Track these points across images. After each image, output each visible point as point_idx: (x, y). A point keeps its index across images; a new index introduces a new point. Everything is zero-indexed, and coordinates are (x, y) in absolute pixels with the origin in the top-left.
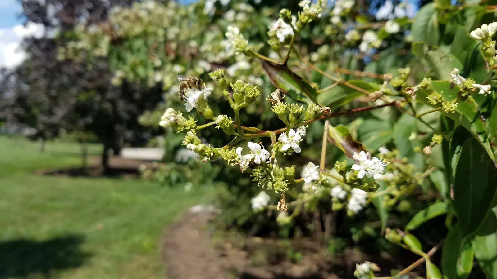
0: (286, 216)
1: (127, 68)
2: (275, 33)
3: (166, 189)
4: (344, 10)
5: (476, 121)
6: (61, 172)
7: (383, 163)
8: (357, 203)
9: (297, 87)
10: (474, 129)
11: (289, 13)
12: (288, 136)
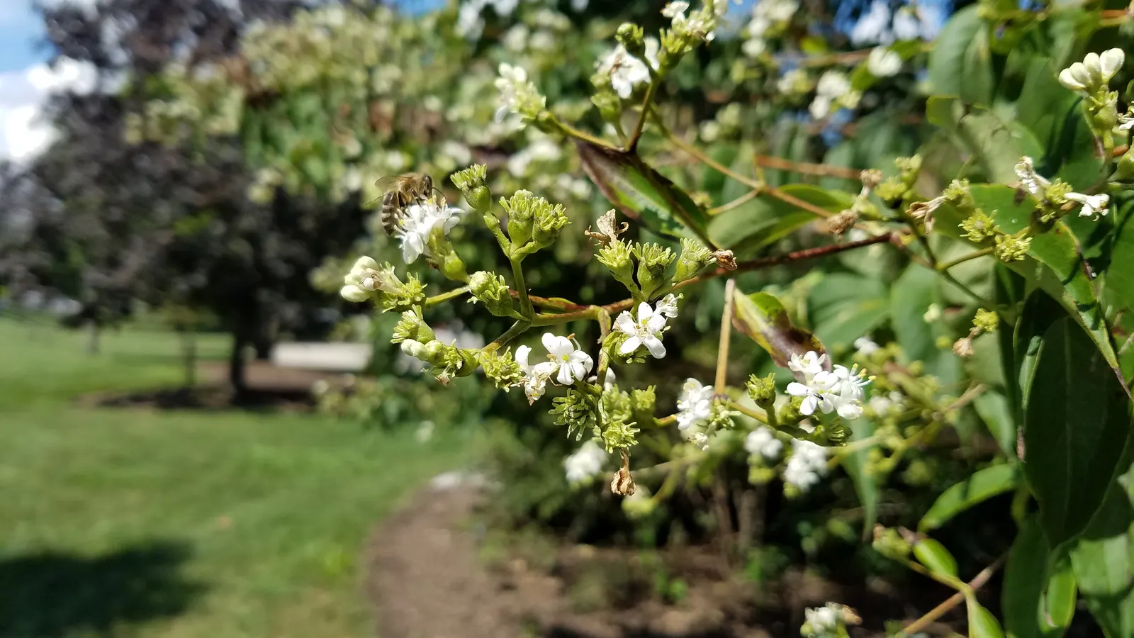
0: (644, 496)
1: (283, 162)
2: (608, 78)
3: (376, 435)
4: (773, 23)
5: (1075, 278)
6: (138, 399)
7: (859, 379)
8: (806, 468)
9: (659, 203)
10: (1070, 297)
11: (638, 33)
12: (635, 319)
